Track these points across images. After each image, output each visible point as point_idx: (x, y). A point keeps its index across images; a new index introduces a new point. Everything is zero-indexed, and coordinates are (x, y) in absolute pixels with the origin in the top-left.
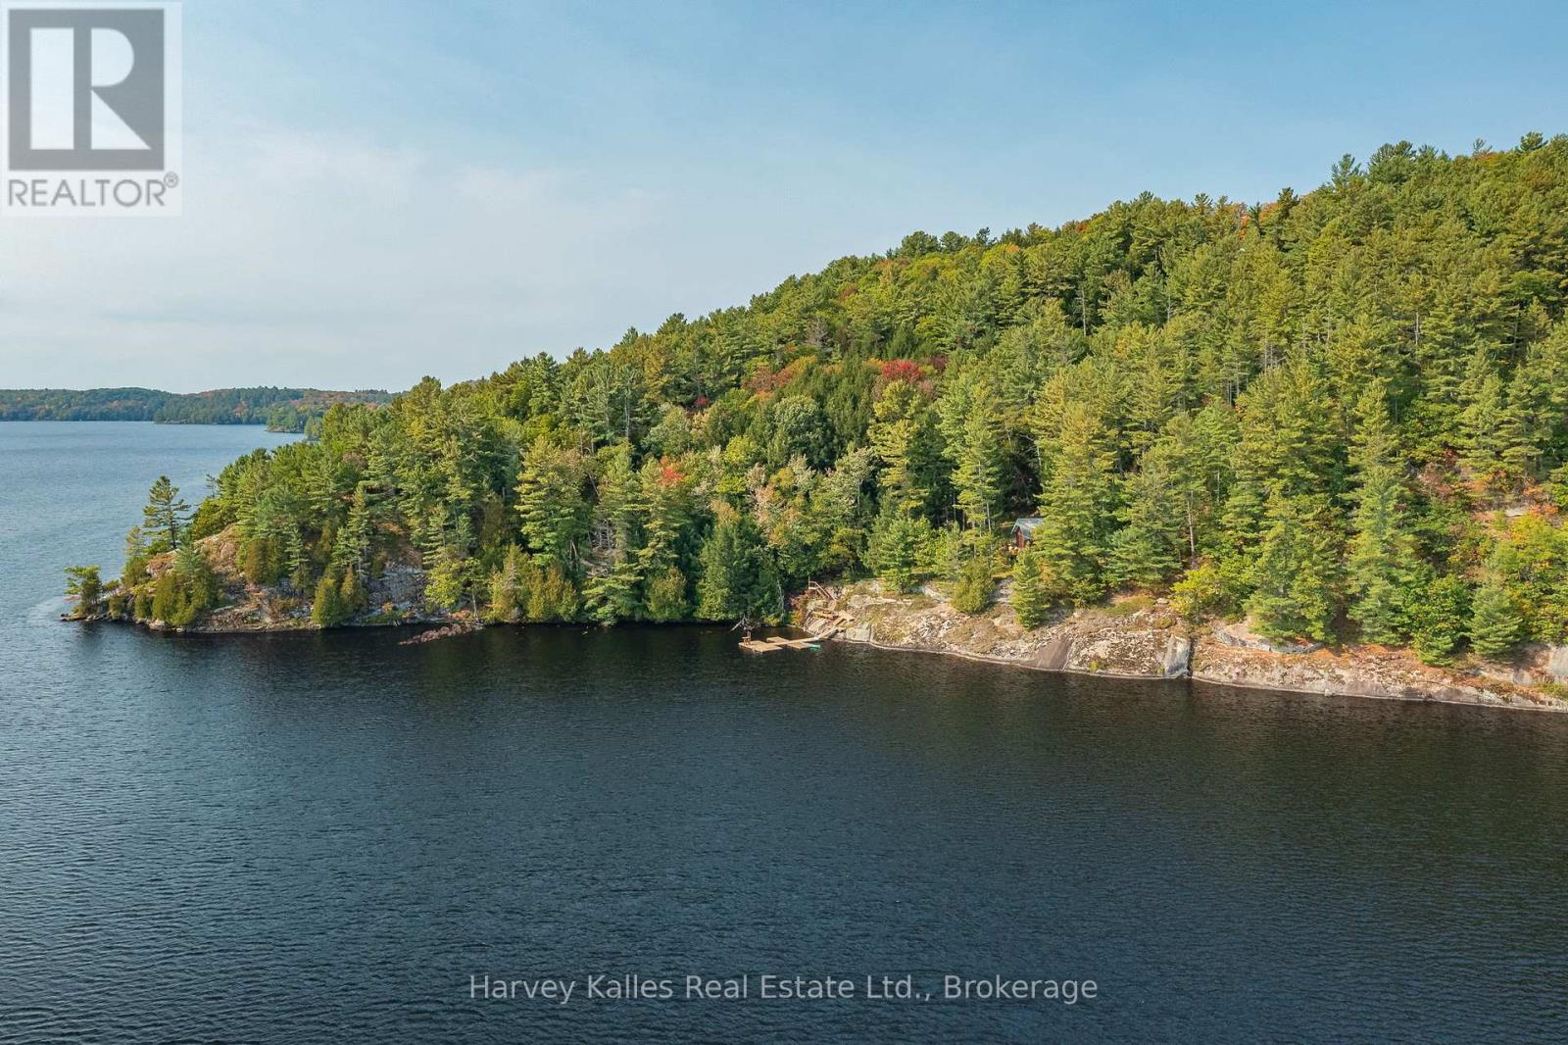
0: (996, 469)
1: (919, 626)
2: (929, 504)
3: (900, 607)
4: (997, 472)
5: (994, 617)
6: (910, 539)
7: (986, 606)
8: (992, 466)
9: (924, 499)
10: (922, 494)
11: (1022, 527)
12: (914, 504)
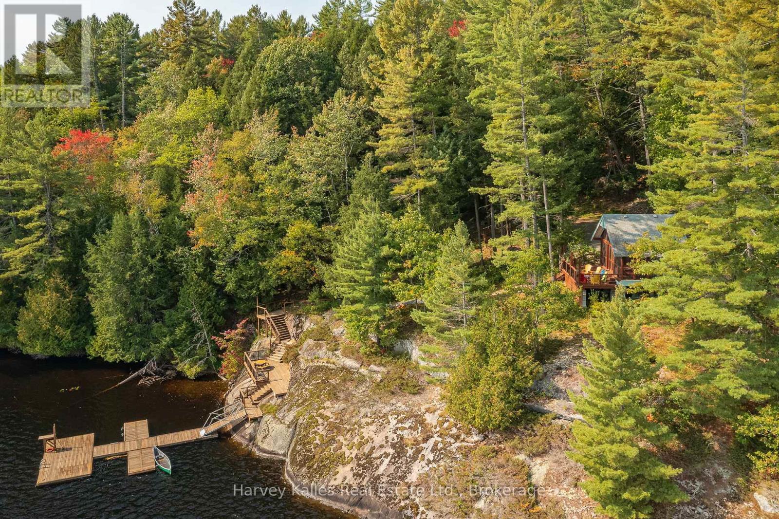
0: (558, 118)
1: (379, 440)
2: (447, 187)
3: (361, 380)
4: (562, 126)
5: (532, 456)
6: (385, 251)
7: (516, 421)
8: (551, 112)
9: (440, 177)
10: (436, 168)
11: (609, 228)
12: (421, 184)
